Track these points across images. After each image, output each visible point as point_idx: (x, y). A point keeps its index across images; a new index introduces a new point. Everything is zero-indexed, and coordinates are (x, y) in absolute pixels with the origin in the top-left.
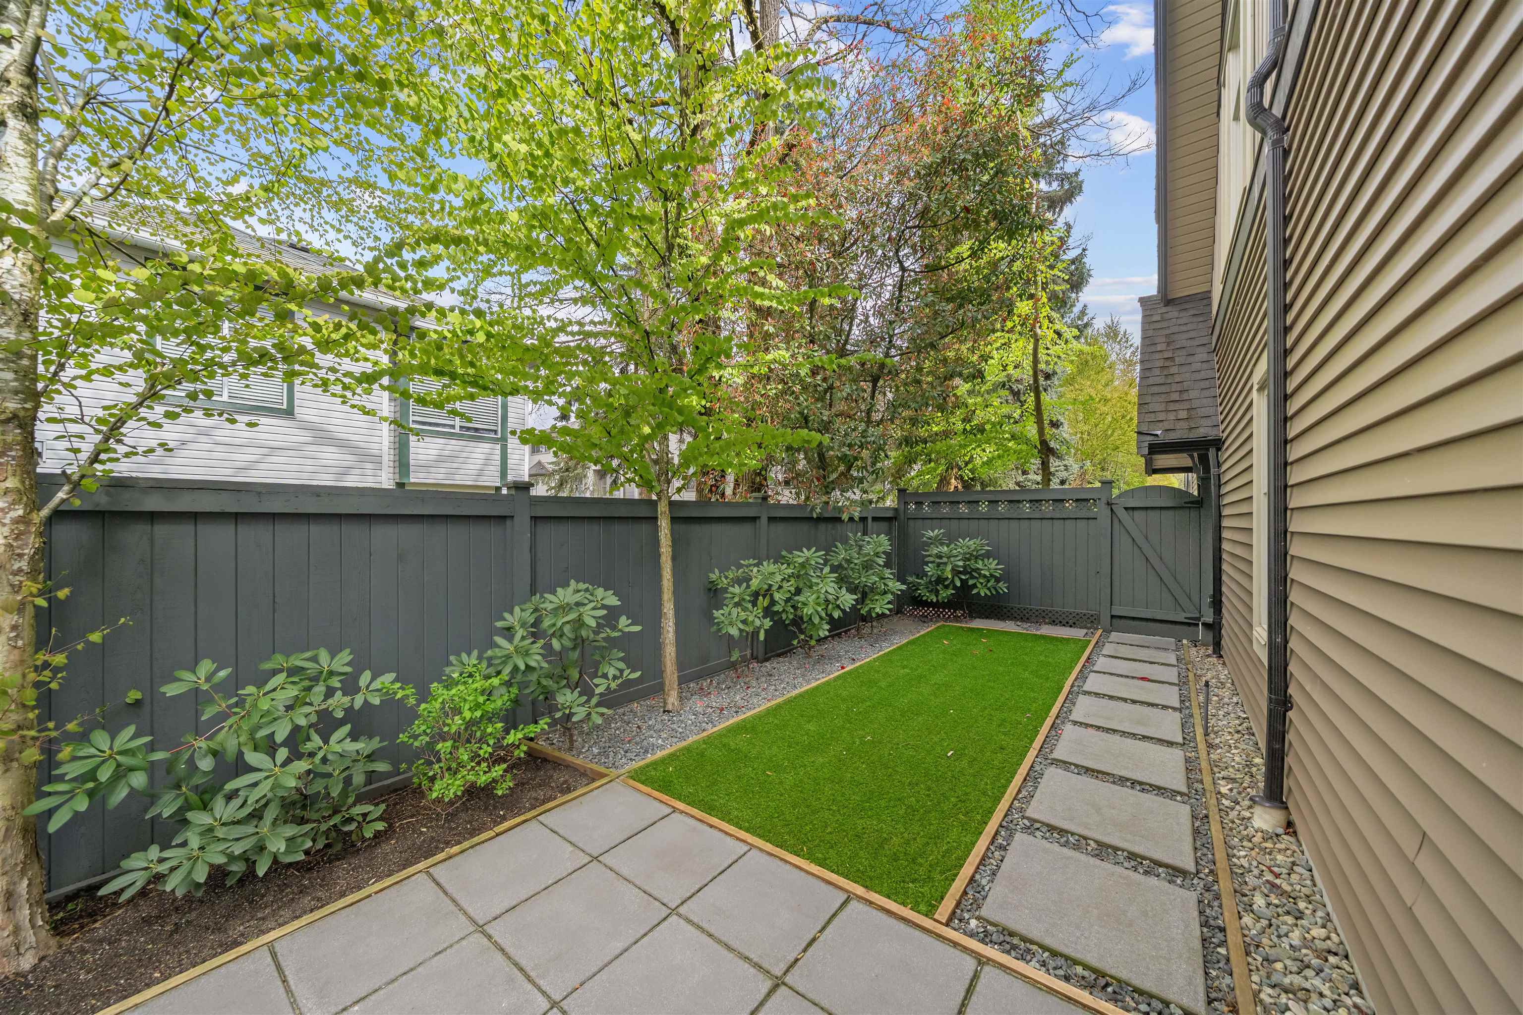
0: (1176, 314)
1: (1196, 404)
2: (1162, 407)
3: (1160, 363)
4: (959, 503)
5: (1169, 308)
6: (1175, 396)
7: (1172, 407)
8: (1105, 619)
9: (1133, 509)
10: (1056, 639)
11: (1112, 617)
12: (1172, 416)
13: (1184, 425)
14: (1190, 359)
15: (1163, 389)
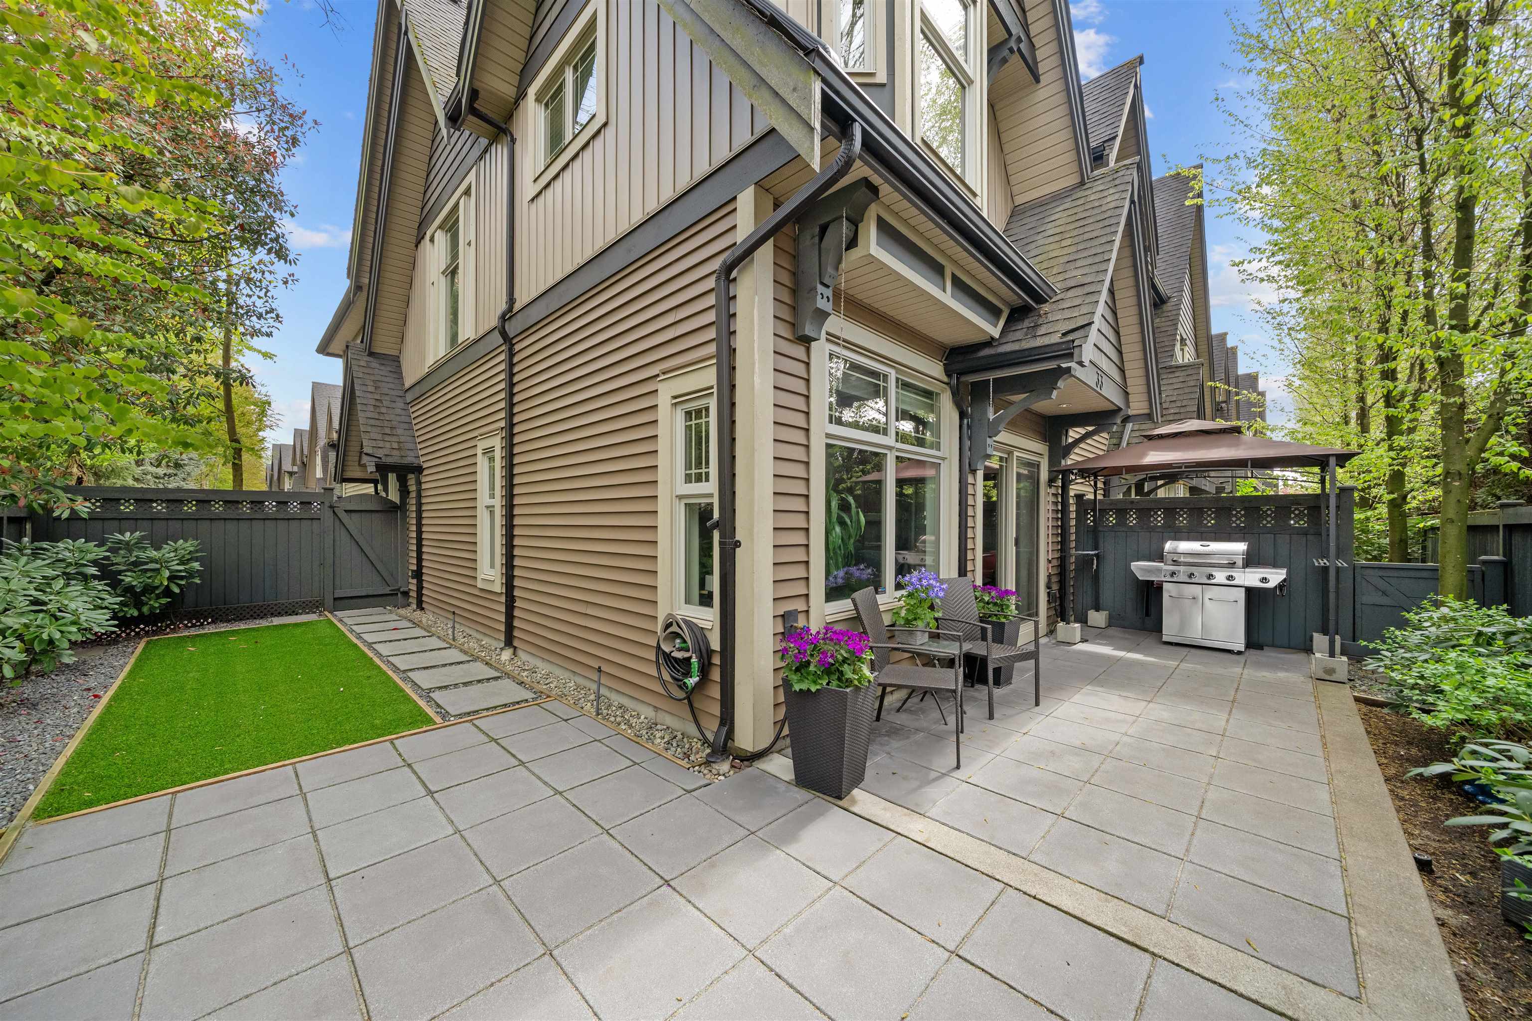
0: (378, 366)
1: (402, 439)
2: (379, 437)
3: (373, 402)
4: (152, 501)
5: (371, 359)
6: (388, 431)
7: (387, 438)
8: (329, 601)
9: (351, 511)
10: (289, 625)
11: (335, 599)
12: (388, 445)
13: (395, 453)
14: (393, 405)
15: (378, 423)
